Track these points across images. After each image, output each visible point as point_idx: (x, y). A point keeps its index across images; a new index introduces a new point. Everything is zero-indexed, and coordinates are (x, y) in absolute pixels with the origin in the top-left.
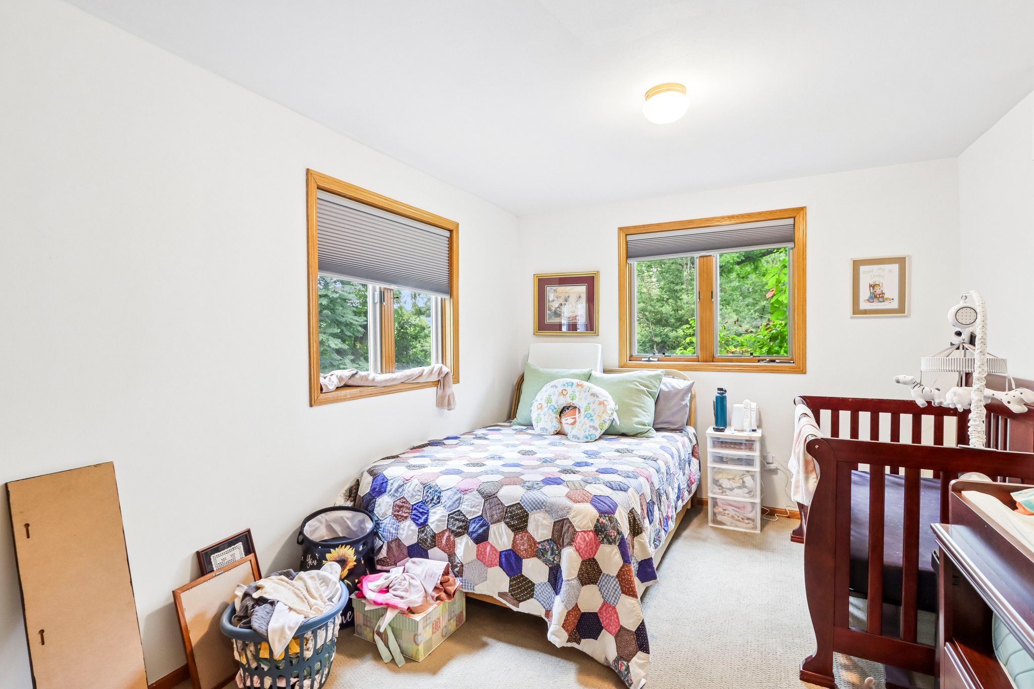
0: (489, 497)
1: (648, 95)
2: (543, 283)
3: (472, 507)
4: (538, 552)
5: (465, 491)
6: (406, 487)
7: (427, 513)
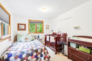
0: (32, 50)
1: (43, 9)
2: (19, 24)
3: (30, 52)
4: (39, 54)
5: (28, 50)
6: (17, 54)
7: (22, 56)
